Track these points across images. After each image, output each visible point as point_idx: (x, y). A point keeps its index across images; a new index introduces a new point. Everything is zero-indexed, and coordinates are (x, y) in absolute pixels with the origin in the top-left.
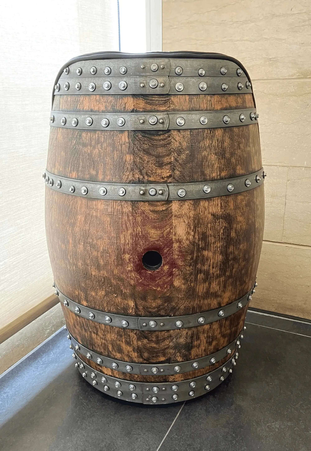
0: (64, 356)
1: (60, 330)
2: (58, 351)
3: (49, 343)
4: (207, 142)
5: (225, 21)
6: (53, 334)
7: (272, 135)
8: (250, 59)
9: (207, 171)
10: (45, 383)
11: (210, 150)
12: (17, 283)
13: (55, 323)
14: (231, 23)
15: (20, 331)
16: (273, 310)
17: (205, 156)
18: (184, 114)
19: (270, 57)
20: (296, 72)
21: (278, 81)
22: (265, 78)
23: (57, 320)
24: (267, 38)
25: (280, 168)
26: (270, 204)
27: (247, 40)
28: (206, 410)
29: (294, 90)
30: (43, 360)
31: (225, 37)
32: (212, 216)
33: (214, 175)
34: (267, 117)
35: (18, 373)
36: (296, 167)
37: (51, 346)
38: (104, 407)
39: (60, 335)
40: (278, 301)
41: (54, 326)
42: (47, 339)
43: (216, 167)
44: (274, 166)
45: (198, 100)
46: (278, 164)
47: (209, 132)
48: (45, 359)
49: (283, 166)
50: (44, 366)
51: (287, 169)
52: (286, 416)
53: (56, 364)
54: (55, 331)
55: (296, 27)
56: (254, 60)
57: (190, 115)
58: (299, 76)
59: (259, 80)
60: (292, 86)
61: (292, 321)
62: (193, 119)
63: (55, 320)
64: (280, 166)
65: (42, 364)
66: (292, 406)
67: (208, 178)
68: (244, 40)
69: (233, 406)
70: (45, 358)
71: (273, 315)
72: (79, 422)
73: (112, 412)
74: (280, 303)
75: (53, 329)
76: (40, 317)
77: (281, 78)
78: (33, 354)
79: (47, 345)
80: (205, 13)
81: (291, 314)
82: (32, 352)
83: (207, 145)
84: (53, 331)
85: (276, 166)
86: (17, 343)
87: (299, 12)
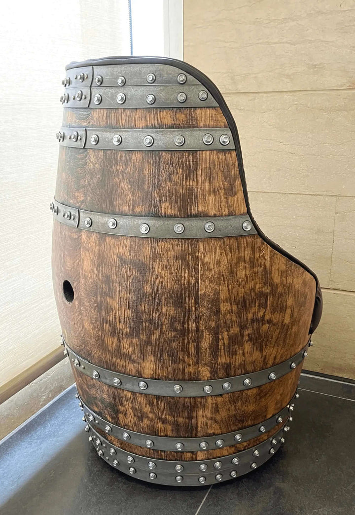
0: (63, 428)
1: (59, 396)
2: (56, 422)
3: (45, 413)
4: (120, 167)
5: (260, 18)
6: (50, 401)
7: (317, 157)
8: (290, 65)
9: (117, 203)
10: (40, 462)
11: (123, 177)
12: (7, 339)
13: (52, 388)
14: (267, 22)
15: (10, 399)
16: (318, 370)
17: (116, 183)
18: (100, 131)
19: (315, 64)
20: (345, 81)
21: (324, 92)
22: (309, 89)
23: (55, 384)
24: (311, 40)
25: (326, 198)
26: (314, 241)
27: (286, 42)
28: (238, 494)
29: (343, 103)
30: (37, 433)
31: (260, 39)
32: (118, 259)
33: (125, 208)
34: (311, 136)
35: (6, 450)
36: (346, 196)
37: (47, 416)
38: (113, 491)
39: (59, 403)
40: (324, 360)
41: (51, 391)
42: (43, 408)
43: (128, 199)
44: (320, 195)
45: (116, 115)
46: (324, 193)
47: (124, 155)
48: (41, 433)
49: (330, 196)
50: (38, 441)
51: (334, 199)
52: (335, 500)
53: (55, 439)
54: (53, 397)
55: (346, 26)
56: (296, 66)
57: (105, 133)
58: (350, 86)
59: (301, 91)
60: (342, 99)
61: (340, 384)
62: (107, 138)
63: (52, 384)
64: (327, 196)
65: (36, 439)
66: (343, 488)
67: (117, 210)
68: (283, 43)
69: (271, 488)
70: (40, 431)
71: (318, 376)
72: (82, 510)
73: (123, 497)
74: (327, 362)
75: (50, 396)
76: (35, 381)
77: (328, 89)
78: (26, 426)
79: (44, 414)
80: (236, 9)
81: (340, 375)
82: (24, 424)
83: (120, 170)
84: (51, 398)
85: (322, 195)
86: (6, 414)
87: (350, 8)
